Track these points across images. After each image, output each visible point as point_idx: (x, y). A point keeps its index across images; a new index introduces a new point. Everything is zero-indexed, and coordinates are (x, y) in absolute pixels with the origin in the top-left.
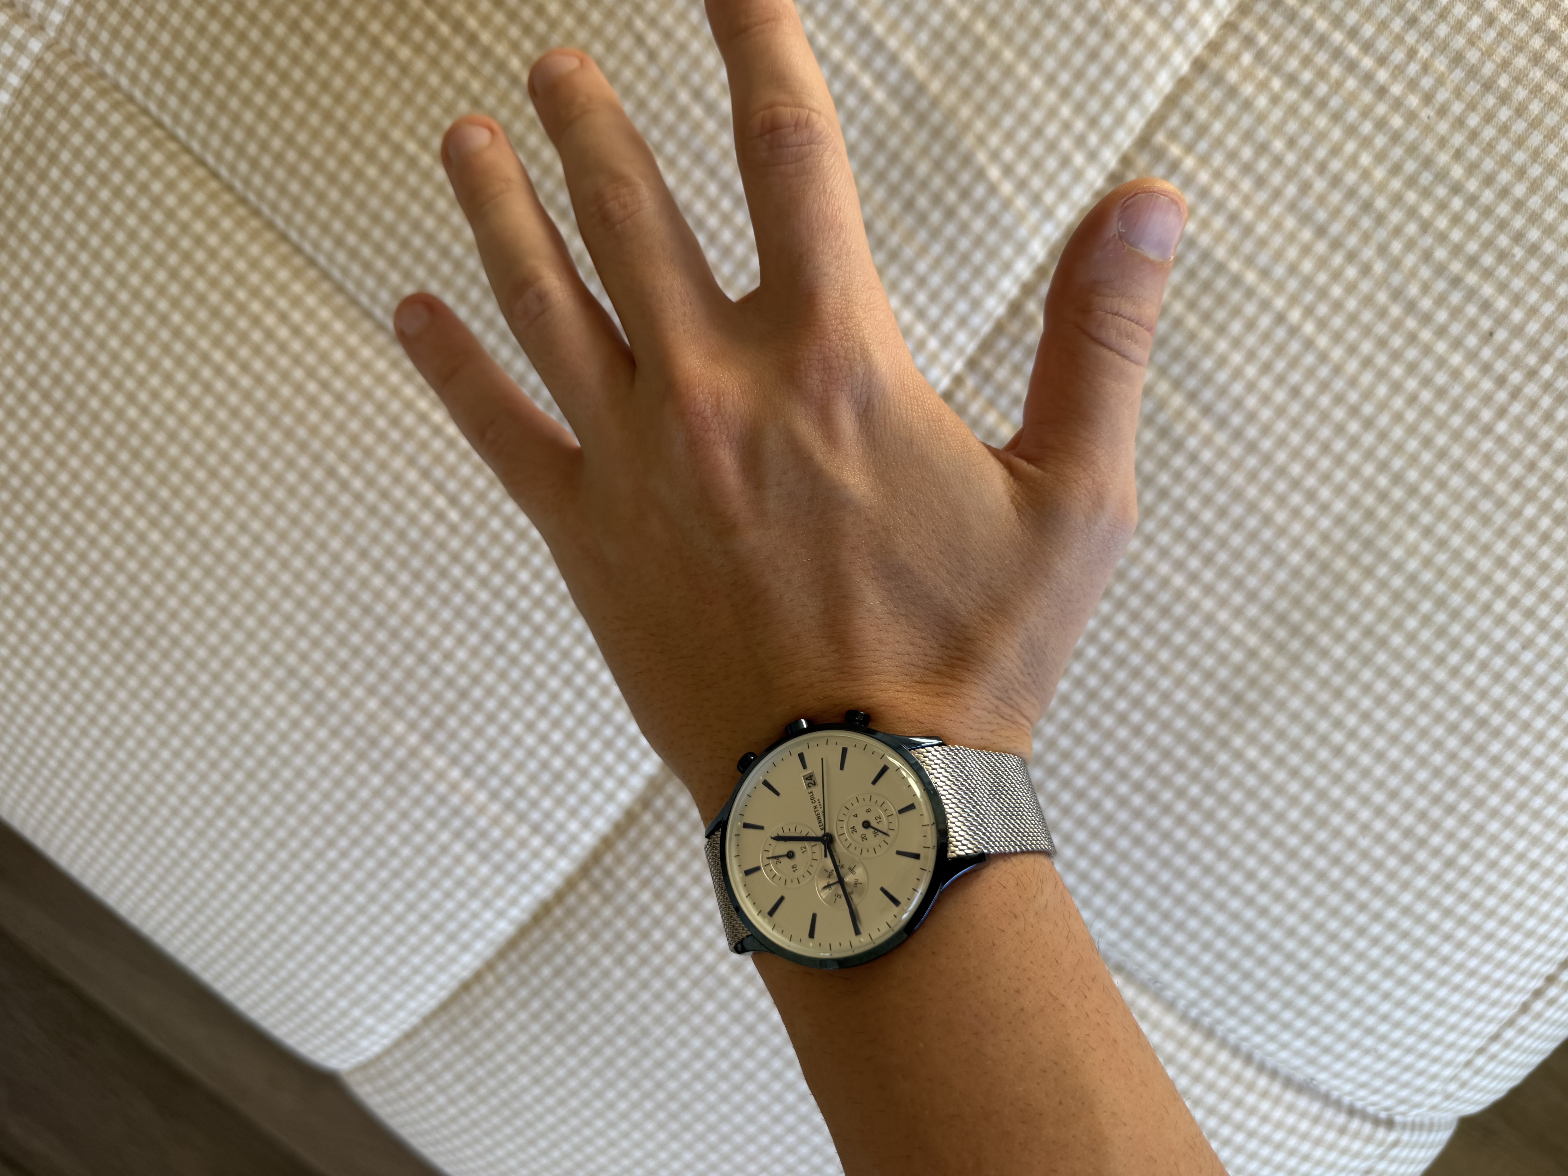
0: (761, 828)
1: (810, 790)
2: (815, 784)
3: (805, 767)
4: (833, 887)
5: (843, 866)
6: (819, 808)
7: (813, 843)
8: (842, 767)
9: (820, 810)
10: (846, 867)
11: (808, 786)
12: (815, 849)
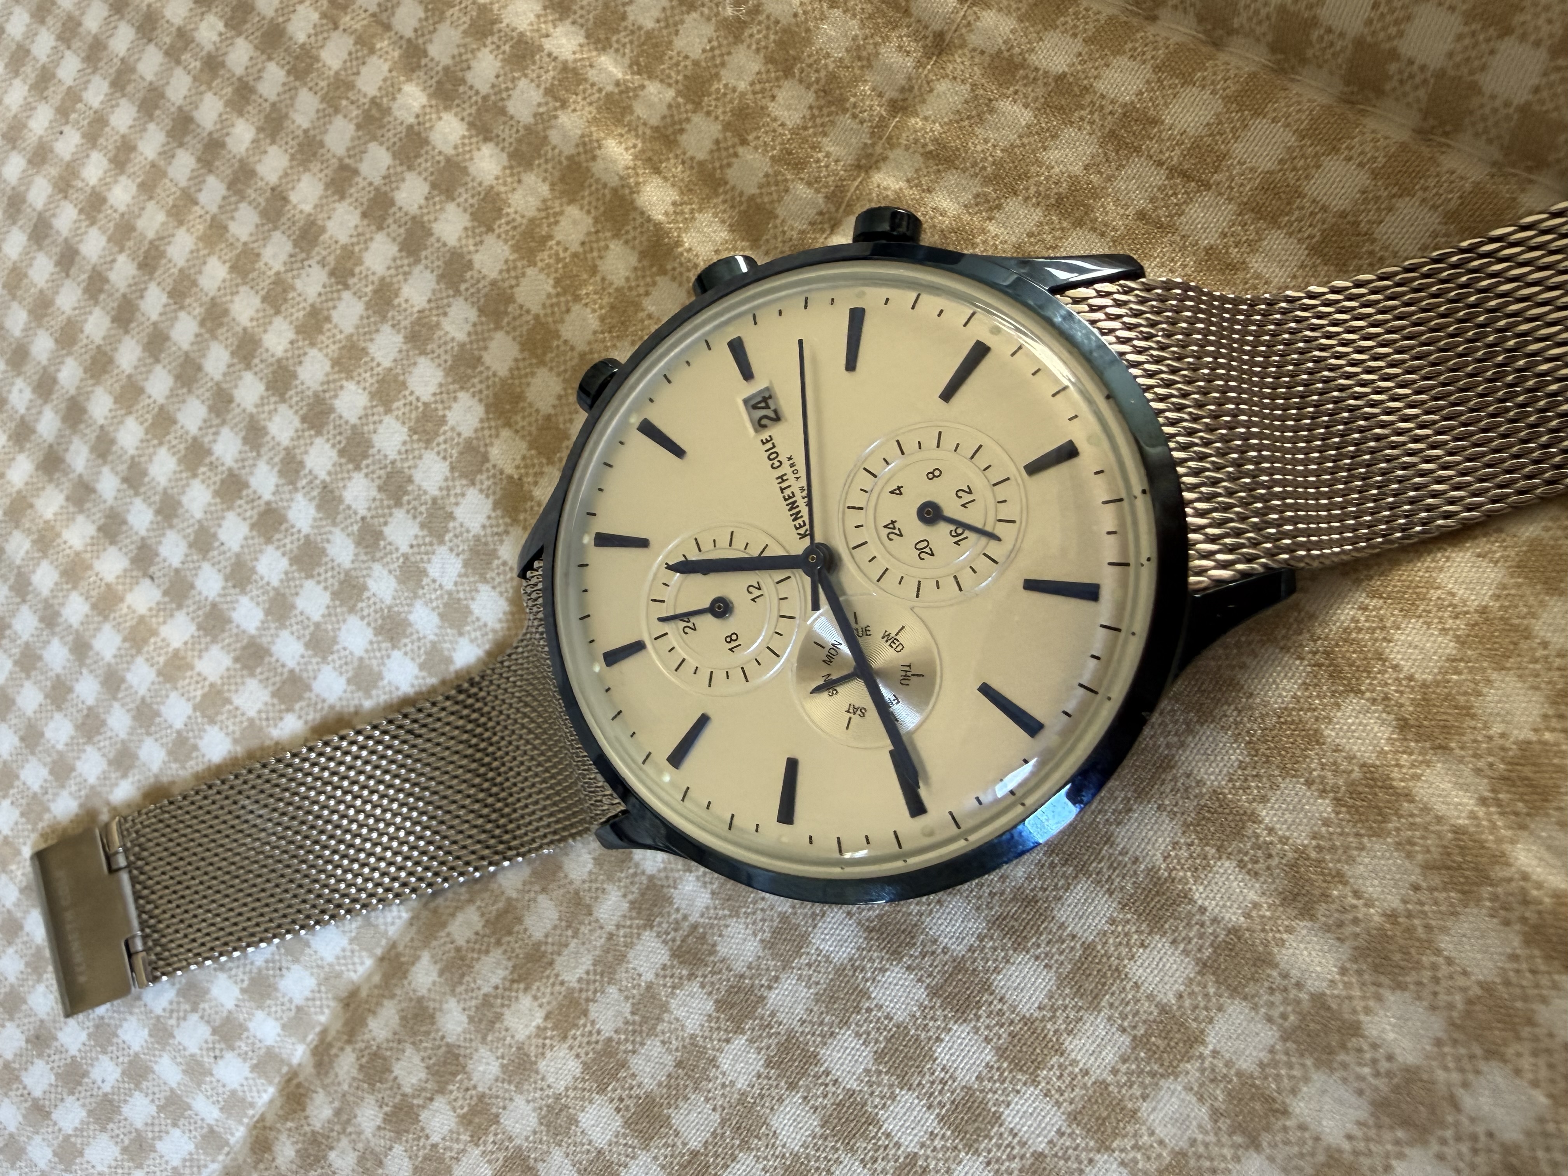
0: (643, 543)
1: (765, 436)
2: (777, 418)
3: (747, 374)
4: (844, 690)
5: (866, 631)
6: (792, 480)
7: (779, 575)
8: (851, 365)
9: (797, 486)
10: (877, 633)
11: (760, 425)
12: (784, 590)
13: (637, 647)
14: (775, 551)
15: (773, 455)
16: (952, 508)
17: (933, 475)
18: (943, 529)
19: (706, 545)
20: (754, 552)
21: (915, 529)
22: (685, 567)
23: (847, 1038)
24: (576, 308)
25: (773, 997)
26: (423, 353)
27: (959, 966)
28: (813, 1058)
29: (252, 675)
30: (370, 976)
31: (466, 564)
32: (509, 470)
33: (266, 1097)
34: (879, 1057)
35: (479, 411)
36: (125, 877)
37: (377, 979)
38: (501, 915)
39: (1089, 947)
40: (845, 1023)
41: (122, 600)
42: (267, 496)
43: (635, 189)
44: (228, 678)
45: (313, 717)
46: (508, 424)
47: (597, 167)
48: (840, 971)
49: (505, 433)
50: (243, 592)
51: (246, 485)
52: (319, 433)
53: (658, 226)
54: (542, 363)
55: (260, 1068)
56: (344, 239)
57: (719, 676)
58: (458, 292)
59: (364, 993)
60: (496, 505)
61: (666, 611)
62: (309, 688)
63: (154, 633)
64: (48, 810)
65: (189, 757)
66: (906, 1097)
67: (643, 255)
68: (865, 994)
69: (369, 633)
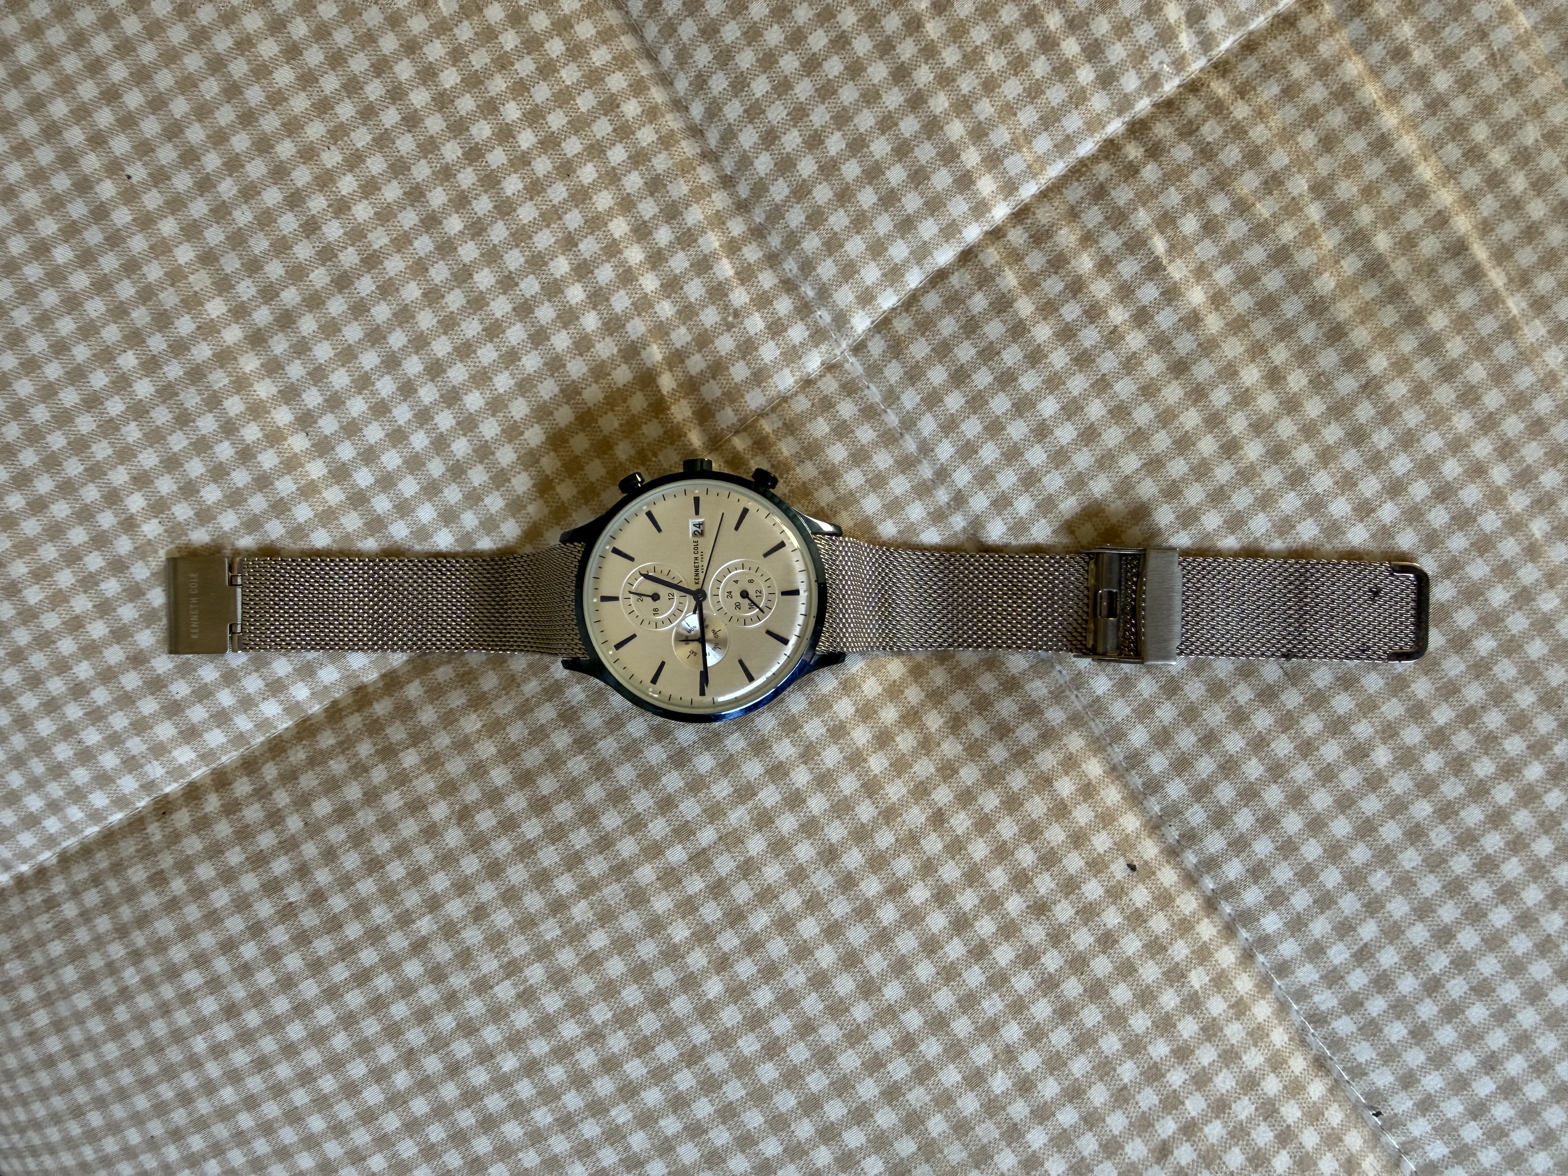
0: (632, 559)
1: (697, 540)
2: (704, 535)
4: (692, 645)
5: (708, 626)
7: (684, 594)
8: (738, 526)
10: (711, 627)
11: (695, 534)
12: (683, 600)
13: (616, 599)
14: (684, 585)
15: (696, 548)
16: (752, 594)
17: (751, 581)
18: (747, 601)
19: (658, 570)
20: (675, 582)
21: (737, 598)
22: (647, 577)
23: (628, 766)
24: (610, 414)
25: (601, 744)
26: (523, 396)
27: (682, 750)
28: (611, 771)
29: (355, 509)
30: (375, 682)
31: (507, 505)
32: (548, 472)
33: (285, 726)
34: (639, 776)
35: (543, 438)
36: (239, 590)
37: (381, 685)
38: (465, 674)
39: (731, 756)
40: (629, 760)
41: (286, 439)
42: (401, 422)
43: (658, 374)
44: (340, 506)
45: (385, 544)
46: (555, 451)
47: (644, 354)
48: (634, 741)
49: (552, 454)
50: (367, 465)
51: (390, 412)
52: (449, 407)
53: (662, 396)
54: (584, 430)
55: (288, 710)
56: (498, 315)
57: (646, 622)
58: (552, 376)
59: (371, 689)
60: (534, 485)
61: (633, 589)
62: (386, 528)
63: (302, 466)
64: (186, 535)
65: (301, 539)
66: (644, 792)
67: (650, 405)
68: (641, 752)
69: (435, 515)
